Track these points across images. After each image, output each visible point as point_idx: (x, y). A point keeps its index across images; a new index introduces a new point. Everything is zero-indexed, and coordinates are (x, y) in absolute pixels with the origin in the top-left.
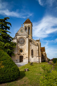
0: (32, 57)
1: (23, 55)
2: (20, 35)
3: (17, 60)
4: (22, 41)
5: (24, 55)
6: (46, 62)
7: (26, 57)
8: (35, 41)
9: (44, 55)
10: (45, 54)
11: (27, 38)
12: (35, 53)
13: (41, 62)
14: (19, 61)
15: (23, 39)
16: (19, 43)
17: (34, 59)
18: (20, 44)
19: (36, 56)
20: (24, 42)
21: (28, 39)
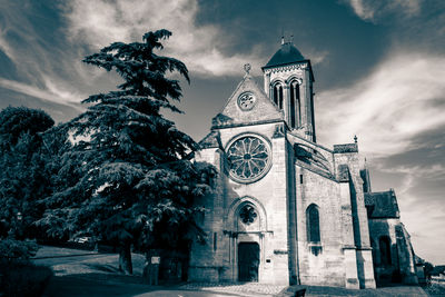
0: (316, 251)
1: (256, 239)
2: (236, 121)
3: (221, 270)
4: (247, 157)
5: (261, 235)
6: (412, 284)
7: (276, 252)
8: (327, 155)
9: (394, 241)
10: (399, 230)
11: (276, 135)
12: (334, 225)
13: (371, 284)
14: (233, 273)
15: (255, 143)
16: (232, 166)
17: (328, 264)
18: (239, 172)
19: (336, 245)
20: (262, 164)
21: (283, 140)
